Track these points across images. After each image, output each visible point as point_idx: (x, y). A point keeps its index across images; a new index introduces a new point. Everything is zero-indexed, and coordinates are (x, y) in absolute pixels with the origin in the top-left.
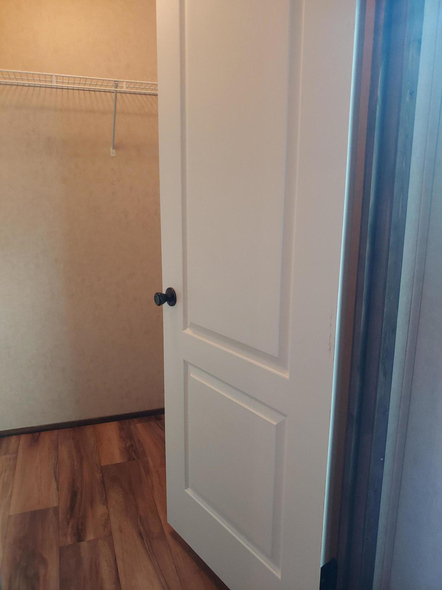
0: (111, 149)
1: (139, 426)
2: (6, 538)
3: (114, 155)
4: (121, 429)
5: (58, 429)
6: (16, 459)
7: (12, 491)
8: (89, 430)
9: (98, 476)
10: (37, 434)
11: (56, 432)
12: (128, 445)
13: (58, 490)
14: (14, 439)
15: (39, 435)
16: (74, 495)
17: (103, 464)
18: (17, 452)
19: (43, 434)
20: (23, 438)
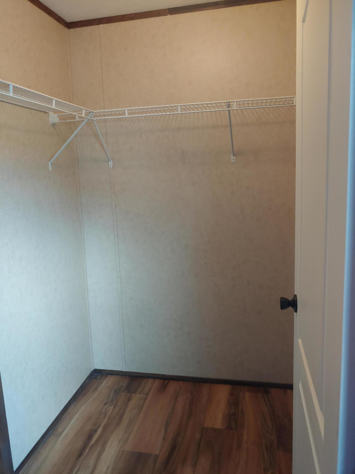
0: (232, 156)
1: (247, 395)
2: (115, 470)
3: (234, 161)
4: (231, 394)
5: (182, 381)
6: (145, 399)
7: (133, 429)
8: (206, 388)
9: (198, 436)
10: (167, 381)
11: (181, 383)
12: (232, 411)
13: (164, 440)
14: (150, 381)
15: (168, 383)
16: (173, 448)
17: (205, 426)
18: (148, 394)
19: (171, 382)
20: (157, 383)
